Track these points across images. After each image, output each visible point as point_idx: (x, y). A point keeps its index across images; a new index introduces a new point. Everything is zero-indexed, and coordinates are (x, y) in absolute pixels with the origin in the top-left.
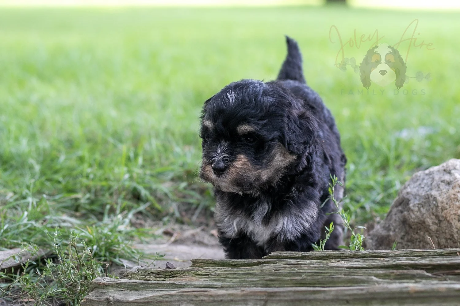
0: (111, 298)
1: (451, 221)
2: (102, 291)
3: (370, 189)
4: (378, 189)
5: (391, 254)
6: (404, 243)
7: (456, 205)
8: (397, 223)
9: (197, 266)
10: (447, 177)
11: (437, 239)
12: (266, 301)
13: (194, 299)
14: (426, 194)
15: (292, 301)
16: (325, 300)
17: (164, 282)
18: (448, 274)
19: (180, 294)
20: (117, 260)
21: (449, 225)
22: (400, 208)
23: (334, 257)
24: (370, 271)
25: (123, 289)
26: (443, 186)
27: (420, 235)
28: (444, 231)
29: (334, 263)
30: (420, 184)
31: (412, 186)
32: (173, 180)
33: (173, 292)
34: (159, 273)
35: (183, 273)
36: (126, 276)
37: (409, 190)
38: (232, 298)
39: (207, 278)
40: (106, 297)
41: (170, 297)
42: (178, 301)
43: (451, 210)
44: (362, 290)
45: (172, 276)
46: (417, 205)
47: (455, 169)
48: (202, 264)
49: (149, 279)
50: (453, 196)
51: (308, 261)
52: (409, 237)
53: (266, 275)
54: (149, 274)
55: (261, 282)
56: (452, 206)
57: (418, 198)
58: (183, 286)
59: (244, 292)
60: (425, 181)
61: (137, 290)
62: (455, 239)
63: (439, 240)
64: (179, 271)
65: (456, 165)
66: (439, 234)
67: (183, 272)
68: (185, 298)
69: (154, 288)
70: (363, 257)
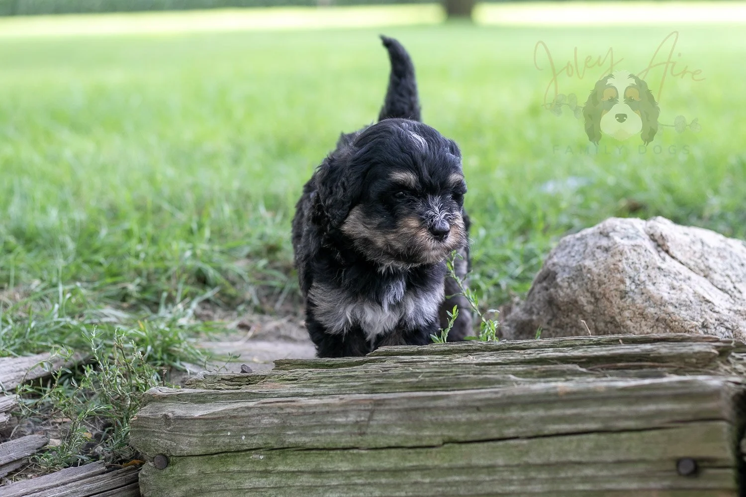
0: (170, 415)
1: (611, 299)
2: (159, 405)
3: (506, 260)
4: (517, 260)
5: (533, 345)
6: (552, 329)
7: (617, 278)
8: (542, 303)
9: (281, 369)
10: (604, 242)
11: (593, 323)
12: (372, 412)
13: (278, 412)
14: (578, 264)
15: (406, 410)
16: (448, 409)
17: (239, 391)
18: (608, 369)
19: (260, 406)
20: (177, 364)
21: (608, 303)
22: (545, 284)
23: (460, 351)
24: (507, 368)
25: (185, 401)
26: (600, 255)
27: (571, 319)
28: (602, 312)
29: (460, 359)
30: (570, 252)
31: (559, 255)
32: (249, 256)
33: (251, 404)
34: (233, 379)
35: (264, 379)
36: (189, 385)
37: (555, 260)
38: (327, 409)
39: (294, 383)
40: (164, 413)
41: (247, 411)
42: (258, 415)
43: (610, 285)
44: (496, 393)
45: (249, 383)
46: (567, 280)
47: (614, 230)
48: (288, 365)
49: (220, 387)
50: (612, 266)
51: (426, 358)
52: (558, 322)
53: (370, 377)
54: (219, 381)
55: (365, 387)
56: (611, 280)
57: (567, 270)
58: (264, 396)
59: (344, 401)
60: (576, 248)
61: (204, 402)
62: (617, 322)
63: (597, 324)
64: (258, 376)
65: (616, 226)
66: (596, 316)
67: (263, 377)
68: (267, 411)
69: (226, 399)
70: (498, 349)
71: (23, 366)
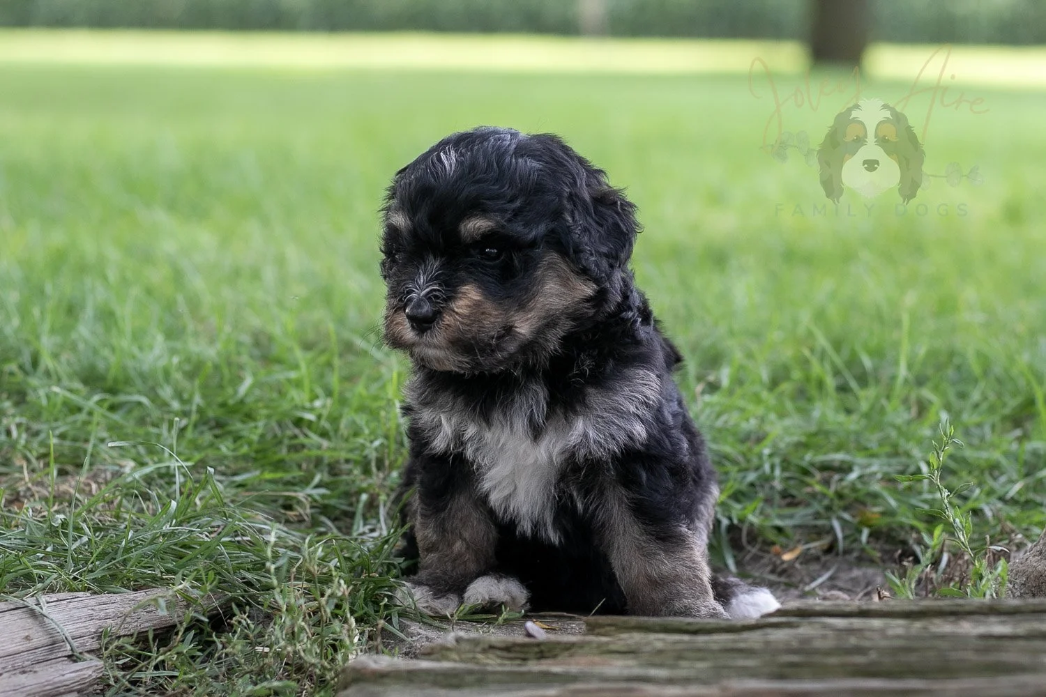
2: (372, 688)
9: (598, 635)
17: (523, 669)
23: (940, 614)
24: (1036, 644)
25: (423, 684)
29: (944, 627)
33: (549, 693)
34: (510, 647)
35: (570, 649)
36: (428, 654)
39: (630, 659)
45: (542, 656)
48: (613, 628)
49: (487, 661)
51: (876, 623)
53: (776, 653)
54: (484, 651)
55: (767, 668)
58: (573, 678)
59: (729, 692)
61: (457, 686)
64: (559, 643)
67: (569, 647)
69: (500, 682)
70: (1012, 613)
71: (111, 609)
